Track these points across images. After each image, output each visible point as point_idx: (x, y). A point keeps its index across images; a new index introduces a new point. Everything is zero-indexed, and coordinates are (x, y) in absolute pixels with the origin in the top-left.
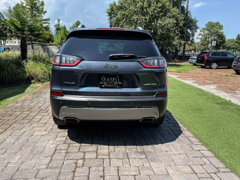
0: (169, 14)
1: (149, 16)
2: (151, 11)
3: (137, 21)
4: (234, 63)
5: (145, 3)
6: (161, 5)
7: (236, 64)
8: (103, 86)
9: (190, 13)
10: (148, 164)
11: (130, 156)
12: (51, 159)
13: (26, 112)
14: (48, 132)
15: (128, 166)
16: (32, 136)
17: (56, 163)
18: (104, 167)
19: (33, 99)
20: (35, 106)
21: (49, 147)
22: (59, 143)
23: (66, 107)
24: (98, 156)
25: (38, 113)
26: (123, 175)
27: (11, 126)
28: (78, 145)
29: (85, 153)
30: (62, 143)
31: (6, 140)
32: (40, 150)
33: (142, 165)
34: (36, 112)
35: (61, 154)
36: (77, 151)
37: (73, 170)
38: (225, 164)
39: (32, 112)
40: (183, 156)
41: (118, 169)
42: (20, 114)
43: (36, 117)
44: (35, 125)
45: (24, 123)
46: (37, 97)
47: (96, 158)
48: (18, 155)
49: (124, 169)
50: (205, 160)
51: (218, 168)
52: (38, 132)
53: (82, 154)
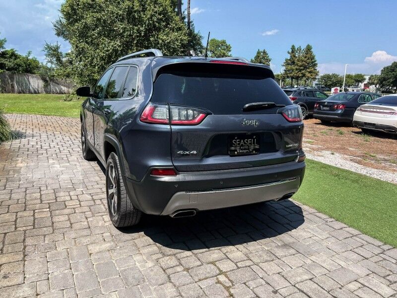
0: (172, 25)
1: (144, 25)
2: (148, 19)
3: (124, 32)
5: (136, 4)
8: (236, 153)
9: (193, 25)
10: (309, 260)
11: (277, 255)
12: (175, 286)
13: (26, 214)
14: (112, 243)
15: (290, 269)
16: (90, 254)
17: (189, 289)
18: (262, 278)
19: (5, 186)
20: (27, 198)
21: (144, 266)
22: (155, 257)
23: (184, 193)
24: (238, 264)
25: (51, 212)
26: (298, 283)
27: (27, 244)
28: (188, 253)
29: (213, 263)
30: (160, 255)
31: (49, 272)
32: (136, 276)
33: (303, 262)
34: (45, 210)
35: (181, 274)
36: (199, 263)
37: (227, 294)
38: (381, 241)
39: (34, 211)
40: (333, 240)
41: (283, 276)
42: (17, 219)
43: (57, 220)
44: (73, 235)
45: (46, 233)
46: (7, 179)
47: (238, 268)
48: (108, 293)
49: (290, 275)
50: (358, 239)
51: (379, 246)
52: (93, 245)
53: (212, 266)
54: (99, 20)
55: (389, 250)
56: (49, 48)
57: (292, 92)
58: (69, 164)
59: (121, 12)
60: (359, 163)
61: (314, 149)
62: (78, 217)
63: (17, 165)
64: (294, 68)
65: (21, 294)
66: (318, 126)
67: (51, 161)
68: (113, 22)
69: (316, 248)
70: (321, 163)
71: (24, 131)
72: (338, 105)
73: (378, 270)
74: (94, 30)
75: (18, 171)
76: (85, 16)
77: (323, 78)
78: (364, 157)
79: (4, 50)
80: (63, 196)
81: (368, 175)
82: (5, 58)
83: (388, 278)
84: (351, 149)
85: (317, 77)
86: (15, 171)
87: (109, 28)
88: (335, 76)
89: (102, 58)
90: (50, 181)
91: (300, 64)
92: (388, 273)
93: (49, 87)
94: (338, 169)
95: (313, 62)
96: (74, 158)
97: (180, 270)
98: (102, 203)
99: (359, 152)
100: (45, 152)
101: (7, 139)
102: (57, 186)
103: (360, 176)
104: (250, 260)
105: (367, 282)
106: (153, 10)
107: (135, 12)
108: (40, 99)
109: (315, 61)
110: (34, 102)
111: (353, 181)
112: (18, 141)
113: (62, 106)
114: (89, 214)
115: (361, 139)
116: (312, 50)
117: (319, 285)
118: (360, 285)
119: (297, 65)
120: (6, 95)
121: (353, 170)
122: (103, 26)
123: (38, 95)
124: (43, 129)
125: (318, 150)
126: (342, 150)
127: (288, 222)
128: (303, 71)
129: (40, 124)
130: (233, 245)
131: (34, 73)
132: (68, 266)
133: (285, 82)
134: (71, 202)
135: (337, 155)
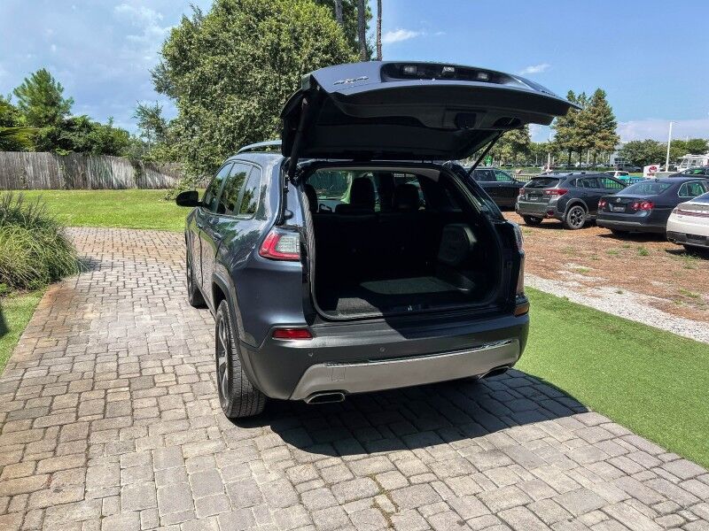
1: (298, 73)
2: (305, 61)
3: (265, 85)
4: (521, 199)
5: (285, 37)
6: (326, 42)
7: (525, 200)
10: (529, 475)
11: (478, 465)
12: (307, 509)
13: (93, 395)
14: (220, 443)
15: (494, 488)
16: (185, 459)
17: (328, 515)
18: (445, 502)
19: (65, 351)
20: (97, 371)
21: (264, 479)
22: (282, 466)
23: (323, 365)
24: (411, 478)
25: (131, 393)
26: (502, 510)
27: (91, 442)
28: (335, 460)
29: (372, 476)
30: (291, 463)
31: (122, 484)
32: (250, 493)
33: (518, 479)
34: (123, 389)
35: (318, 491)
36: (349, 476)
37: (386, 525)
38: (662, 445)
39: (106, 390)
40: (579, 443)
41: (480, 499)
42: (79, 403)
43: (140, 405)
44: (162, 429)
45: (120, 426)
46: (68, 340)
47: (411, 484)
48: (204, 518)
49: (491, 497)
50: (623, 443)
51: (656, 456)
52: (190, 445)
53: (370, 481)
54: (223, 66)
55: (672, 461)
56: (143, 112)
57: (557, 179)
58: (165, 314)
59: (259, 53)
60: (664, 308)
61: (586, 285)
62: (173, 401)
63: (85, 317)
64: (574, 132)
65: (79, 515)
66: (605, 241)
67: (138, 309)
68: (247, 69)
69: (546, 456)
70: (593, 310)
71: (99, 258)
72: (640, 201)
73: (643, 493)
74: (216, 84)
75: (85, 326)
76: (202, 61)
77: (628, 148)
78: (677, 297)
79: (71, 117)
80: (151, 367)
81: (674, 332)
82: (73, 130)
83: (656, 507)
84: (655, 283)
85: (616, 147)
86: (80, 326)
87: (240, 79)
88: (650, 143)
89: (229, 130)
90: (133, 343)
91: (584, 124)
92: (659, 498)
93: (143, 177)
94: (622, 320)
95: (608, 120)
96: (175, 303)
97: (317, 486)
98: (212, 378)
99: (670, 289)
100: (130, 293)
101: (71, 273)
102: (143, 351)
103: (657, 333)
104: (433, 473)
105: (619, 511)
106: (312, 46)
107: (283, 50)
108: (128, 198)
109: (613, 118)
110: (119, 204)
111: (642, 343)
112: (88, 275)
113: (164, 210)
114: (189, 396)
115: (679, 263)
116: (606, 99)
117: (536, 515)
118: (604, 516)
119: (579, 126)
120: (73, 192)
121: (649, 322)
122: (229, 77)
123: (125, 191)
124: (128, 254)
125: (593, 285)
126: (639, 285)
127: (508, 412)
128: (590, 137)
129: (126, 245)
130: (410, 448)
131: (119, 155)
132: (150, 476)
133: (557, 156)
134: (163, 376)
135: (627, 294)
